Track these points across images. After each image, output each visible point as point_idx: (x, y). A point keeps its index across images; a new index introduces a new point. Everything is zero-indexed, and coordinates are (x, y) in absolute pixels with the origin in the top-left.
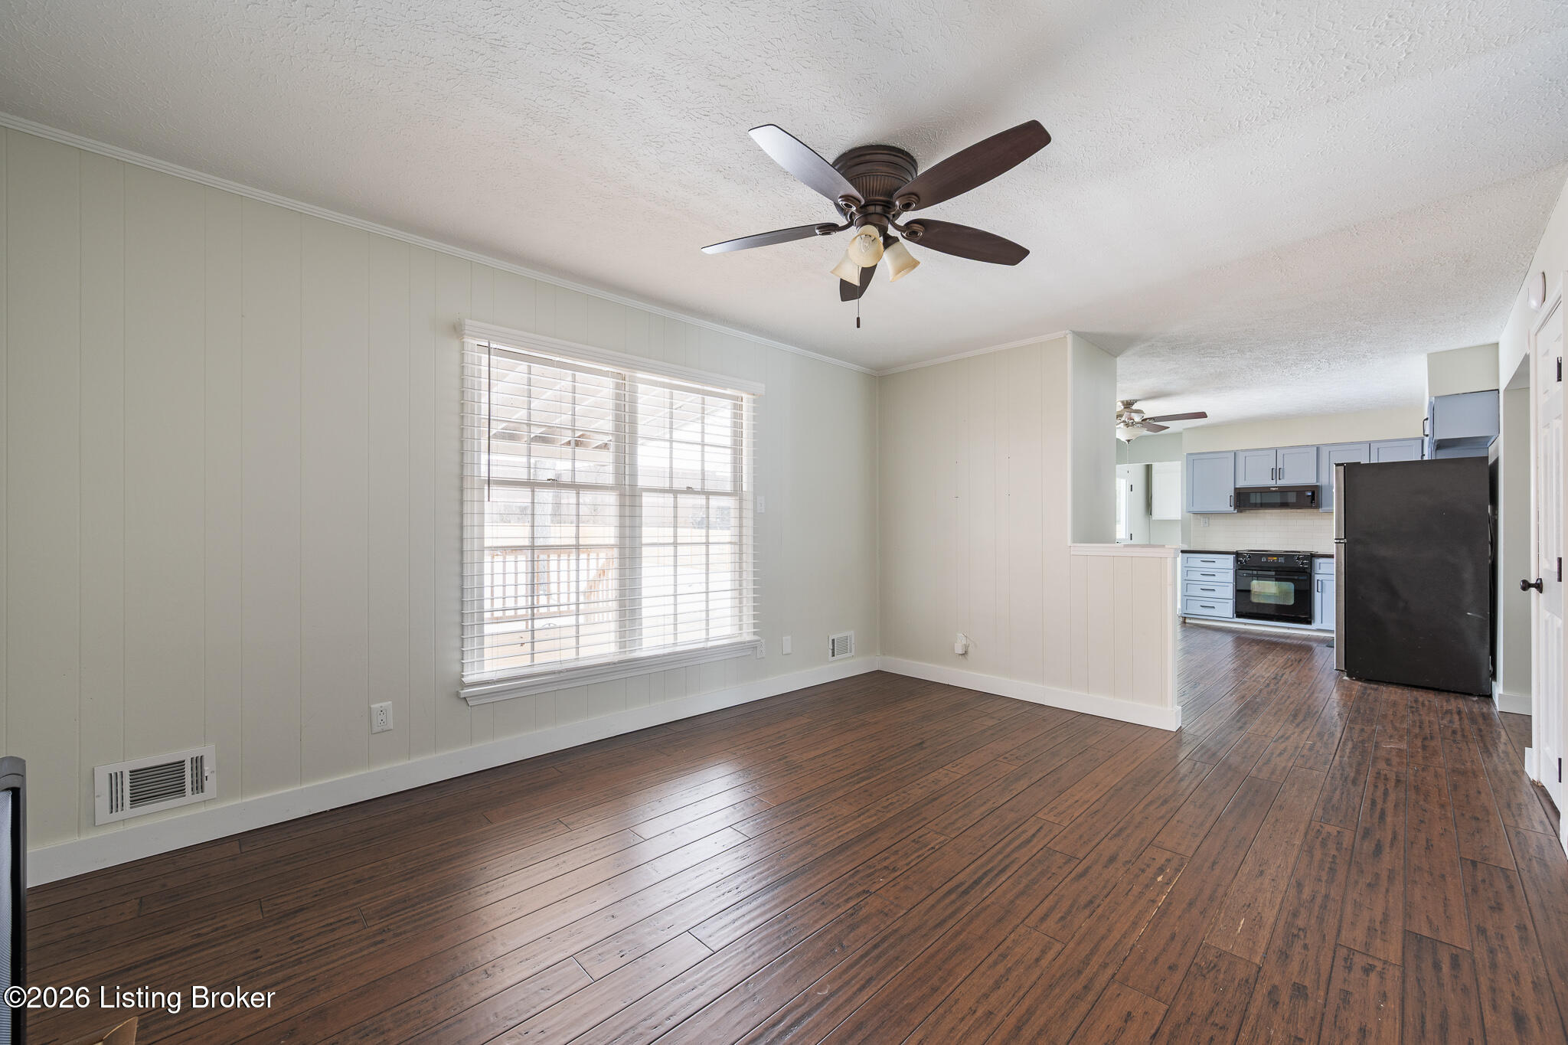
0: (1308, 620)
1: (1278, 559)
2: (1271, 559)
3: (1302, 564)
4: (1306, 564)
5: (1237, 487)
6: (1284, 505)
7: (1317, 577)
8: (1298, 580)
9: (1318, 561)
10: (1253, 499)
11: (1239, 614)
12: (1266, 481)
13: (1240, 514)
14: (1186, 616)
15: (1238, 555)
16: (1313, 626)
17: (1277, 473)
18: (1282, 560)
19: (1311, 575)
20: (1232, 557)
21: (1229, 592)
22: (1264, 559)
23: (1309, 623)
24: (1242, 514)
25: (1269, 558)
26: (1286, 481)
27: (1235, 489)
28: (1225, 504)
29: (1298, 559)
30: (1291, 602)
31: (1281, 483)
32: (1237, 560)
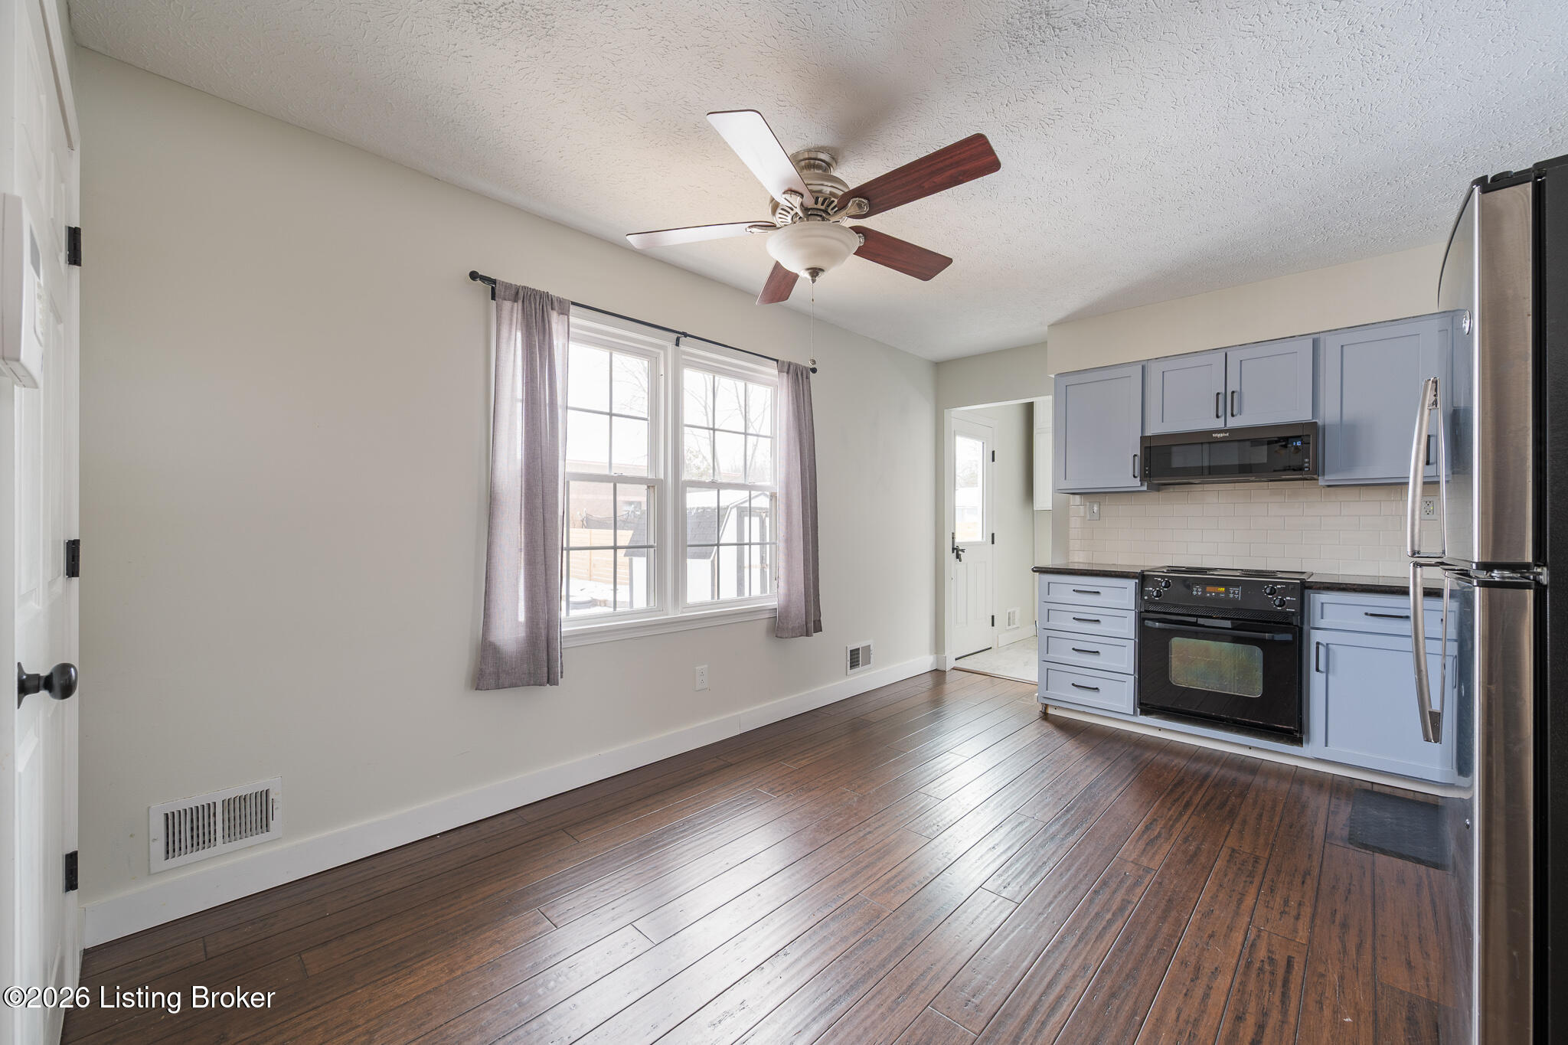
0: (1294, 731)
1: (1227, 592)
2: (1212, 591)
3: (1282, 603)
4: (1291, 604)
5: (1148, 433)
6: (1245, 471)
7: (1316, 636)
8: (1272, 641)
9: (1319, 598)
10: (1177, 462)
11: (1146, 705)
12: (1203, 420)
13: (1154, 495)
14: (1046, 702)
15: (1143, 579)
16: (1305, 750)
17: (1227, 401)
18: (1236, 593)
19: (1301, 629)
20: (1131, 584)
21: (1124, 658)
22: (1197, 591)
23: (1298, 742)
24: (1161, 495)
25: (1209, 589)
26: (1251, 416)
27: (1143, 439)
28: (1124, 473)
29: (1273, 592)
30: (1257, 692)
31: (1233, 423)
32: (1141, 591)
